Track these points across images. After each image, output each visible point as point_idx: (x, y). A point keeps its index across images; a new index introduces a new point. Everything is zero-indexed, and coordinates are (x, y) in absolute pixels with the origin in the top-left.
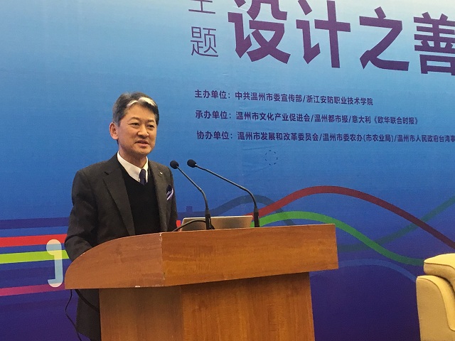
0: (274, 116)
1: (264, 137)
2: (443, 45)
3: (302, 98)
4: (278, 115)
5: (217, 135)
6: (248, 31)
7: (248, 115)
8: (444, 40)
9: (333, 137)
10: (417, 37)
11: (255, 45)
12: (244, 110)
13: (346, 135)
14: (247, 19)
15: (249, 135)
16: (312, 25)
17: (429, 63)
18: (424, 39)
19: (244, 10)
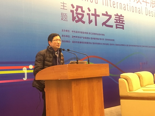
0: (81, 37)
1: (79, 43)
2: (121, 22)
3: (88, 33)
4: (82, 37)
5: (67, 41)
6: (75, 15)
7: (75, 37)
8: (121, 20)
9: (95, 43)
10: (115, 19)
11: (77, 19)
12: (74, 35)
13: (98, 43)
14: (75, 12)
15: (75, 42)
16: (91, 15)
17: (118, 26)
18: (117, 20)
19: (74, 9)
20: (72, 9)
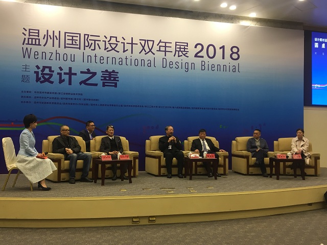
0: (47, 98)
1: (42, 103)
2: (112, 79)
3: (57, 93)
5: (27, 102)
6: (40, 75)
7: (38, 97)
8: (113, 77)
10: (102, 77)
11: (42, 79)
12: (36, 96)
13: (72, 103)
14: (40, 73)
15: (37, 103)
16: (63, 74)
17: (106, 84)
18: (105, 77)
19: (39, 70)
20: (37, 70)
